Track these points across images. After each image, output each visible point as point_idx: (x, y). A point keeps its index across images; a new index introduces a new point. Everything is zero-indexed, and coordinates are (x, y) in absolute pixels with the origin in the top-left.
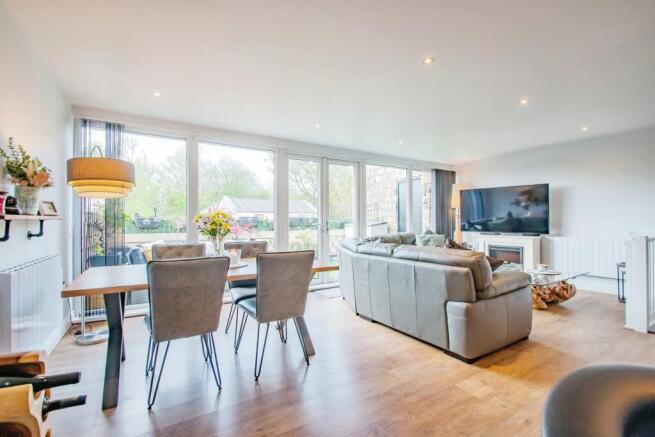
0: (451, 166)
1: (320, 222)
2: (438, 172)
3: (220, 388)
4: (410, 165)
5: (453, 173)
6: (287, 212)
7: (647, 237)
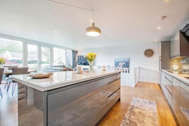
0: (77, 50)
1: (38, 61)
2: (73, 51)
3: (2, 97)
4: (66, 49)
5: (77, 52)
6: (27, 58)
7: (99, 66)
